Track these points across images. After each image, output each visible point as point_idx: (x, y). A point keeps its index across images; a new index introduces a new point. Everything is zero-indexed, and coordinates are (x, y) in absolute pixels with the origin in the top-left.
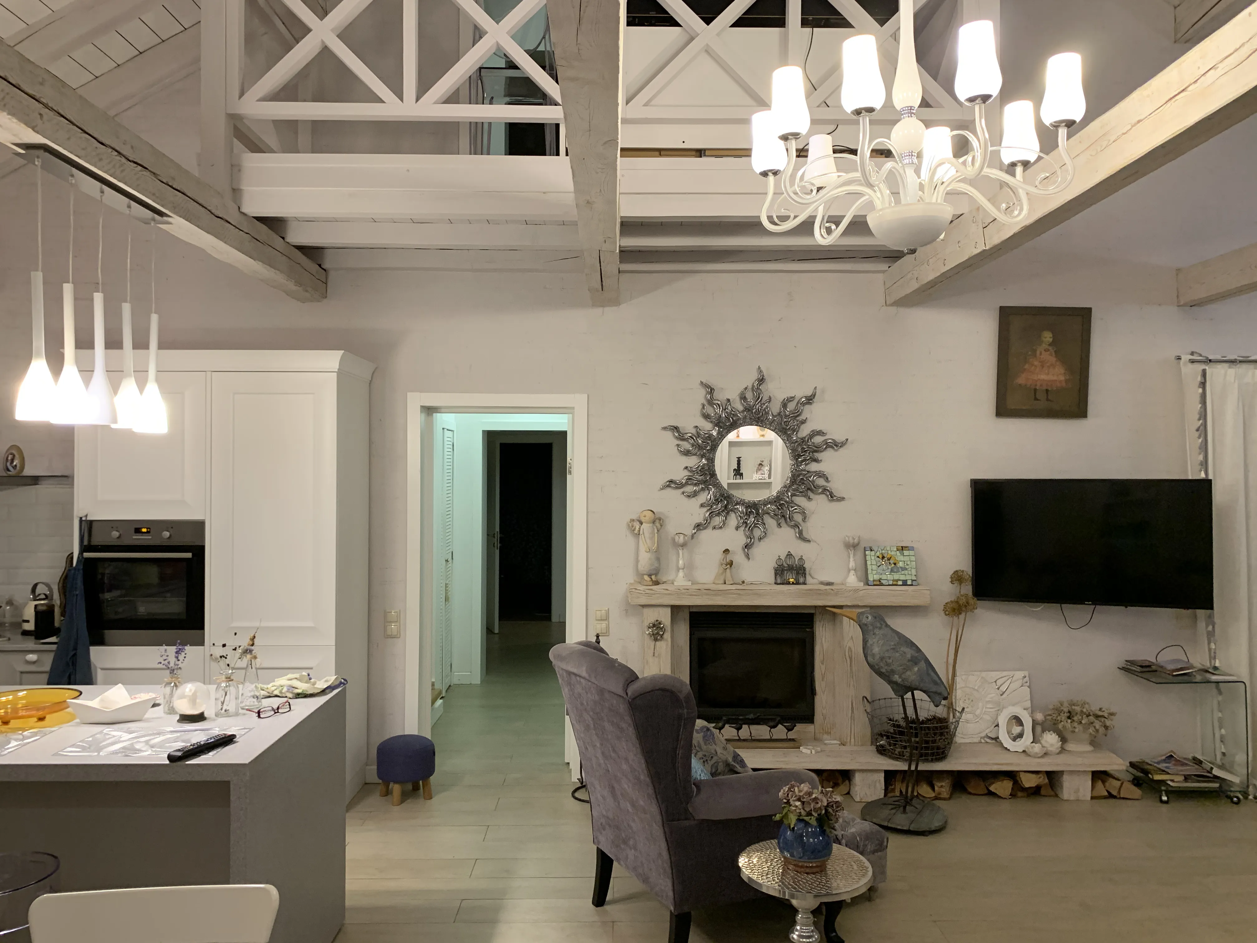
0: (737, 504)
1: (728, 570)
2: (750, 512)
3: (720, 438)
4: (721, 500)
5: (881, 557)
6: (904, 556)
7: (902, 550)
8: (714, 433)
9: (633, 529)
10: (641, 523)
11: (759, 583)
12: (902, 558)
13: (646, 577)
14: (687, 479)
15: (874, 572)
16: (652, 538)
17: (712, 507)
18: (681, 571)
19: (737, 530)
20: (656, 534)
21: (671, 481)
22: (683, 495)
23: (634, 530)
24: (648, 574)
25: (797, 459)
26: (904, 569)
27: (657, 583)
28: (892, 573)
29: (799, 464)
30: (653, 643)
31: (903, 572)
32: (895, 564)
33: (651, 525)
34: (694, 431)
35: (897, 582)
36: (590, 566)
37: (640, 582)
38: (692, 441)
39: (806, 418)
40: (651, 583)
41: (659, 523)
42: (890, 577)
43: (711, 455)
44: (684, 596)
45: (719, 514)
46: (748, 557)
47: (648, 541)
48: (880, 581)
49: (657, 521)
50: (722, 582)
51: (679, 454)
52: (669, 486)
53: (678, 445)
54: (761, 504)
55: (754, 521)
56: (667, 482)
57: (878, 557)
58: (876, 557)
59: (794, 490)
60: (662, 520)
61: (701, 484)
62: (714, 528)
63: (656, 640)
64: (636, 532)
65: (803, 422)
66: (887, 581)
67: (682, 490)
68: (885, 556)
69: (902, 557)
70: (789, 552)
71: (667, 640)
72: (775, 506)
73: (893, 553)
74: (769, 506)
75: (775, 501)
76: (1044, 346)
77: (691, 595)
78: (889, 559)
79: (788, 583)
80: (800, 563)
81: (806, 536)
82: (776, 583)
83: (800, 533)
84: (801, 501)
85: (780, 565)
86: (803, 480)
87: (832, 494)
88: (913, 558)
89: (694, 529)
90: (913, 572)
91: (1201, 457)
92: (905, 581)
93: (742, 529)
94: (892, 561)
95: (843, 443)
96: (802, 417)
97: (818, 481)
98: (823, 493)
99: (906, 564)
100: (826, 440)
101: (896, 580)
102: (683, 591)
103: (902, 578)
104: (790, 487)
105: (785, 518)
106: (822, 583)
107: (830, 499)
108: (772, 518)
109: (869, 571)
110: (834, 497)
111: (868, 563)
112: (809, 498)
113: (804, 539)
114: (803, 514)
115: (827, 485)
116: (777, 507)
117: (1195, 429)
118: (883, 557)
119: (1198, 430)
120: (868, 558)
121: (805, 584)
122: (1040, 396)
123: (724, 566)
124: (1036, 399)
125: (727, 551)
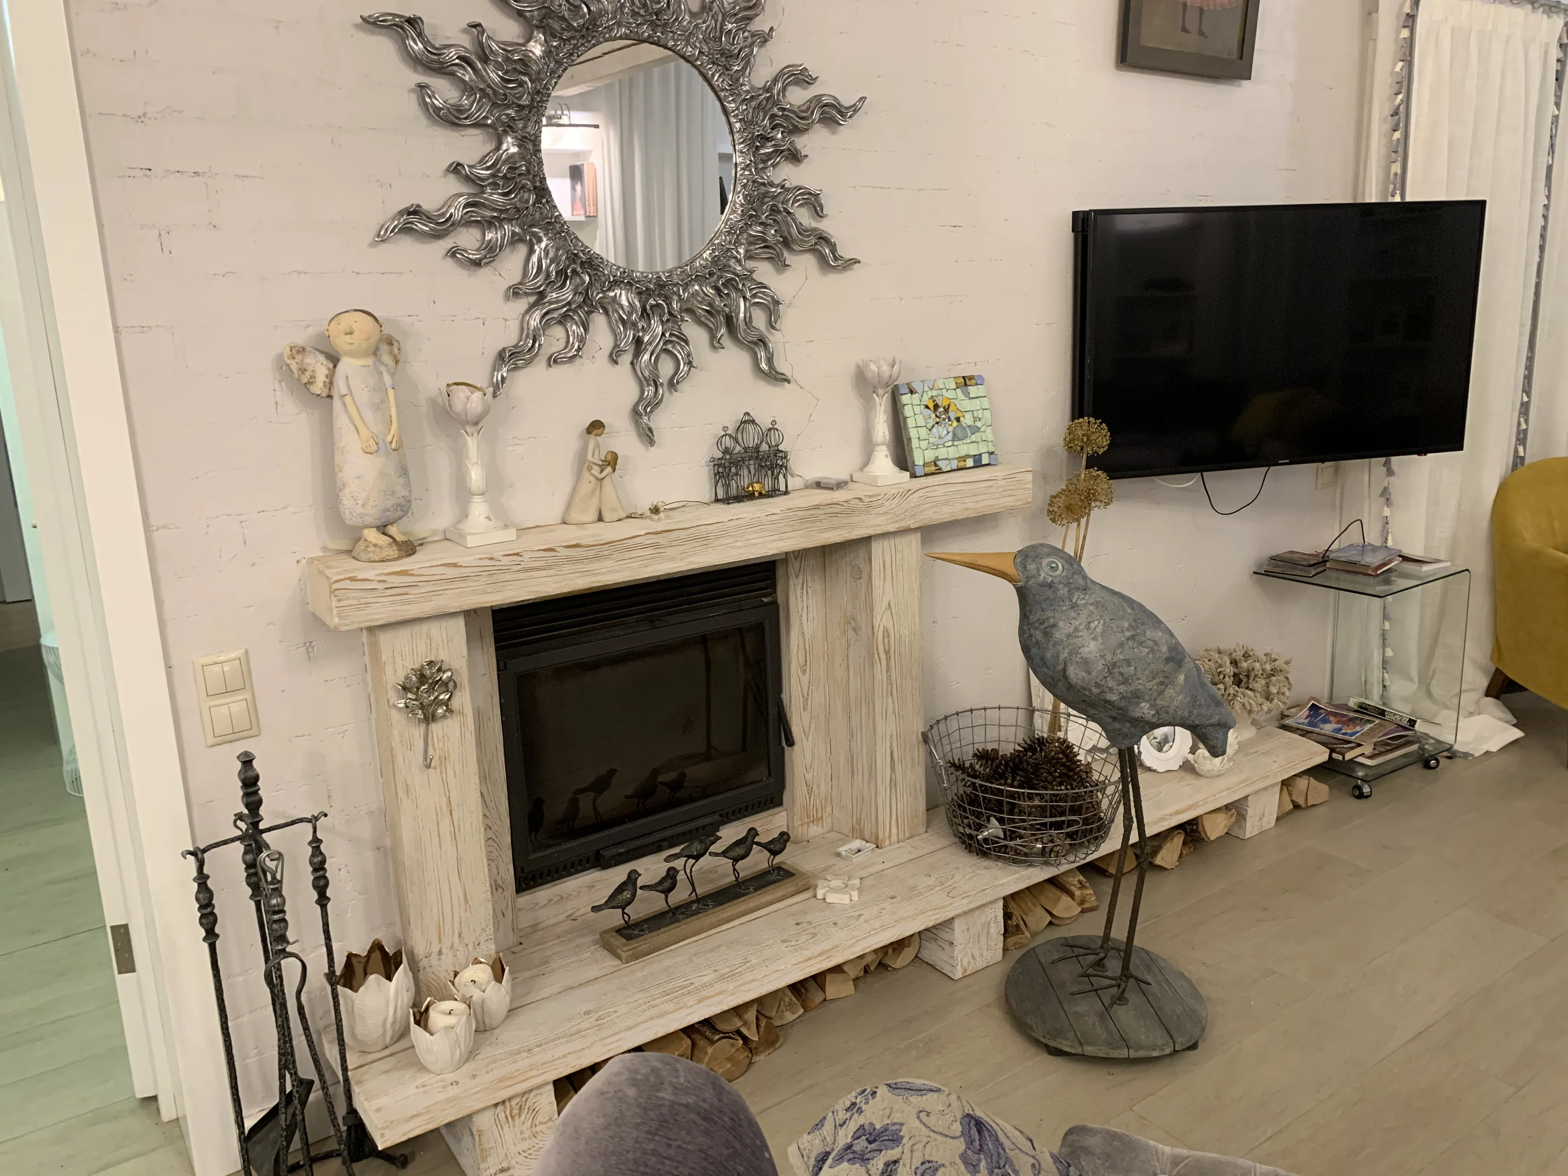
0: (616, 283)
1: (607, 483)
2: (652, 306)
3: (553, 72)
4: (574, 271)
5: (931, 406)
6: (970, 398)
7: (966, 385)
8: (537, 49)
9: (305, 380)
10: (334, 360)
11: (680, 504)
12: (967, 405)
13: (372, 535)
14: (467, 205)
15: (924, 444)
16: (380, 406)
17: (541, 295)
18: (477, 499)
19: (616, 363)
20: (391, 392)
21: (415, 212)
22: (449, 260)
23: (311, 382)
24: (379, 523)
25: (758, 148)
26: (975, 430)
27: (408, 548)
28: (956, 443)
29: (761, 166)
30: (418, 732)
31: (973, 438)
32: (958, 419)
33: (370, 361)
34: (466, 41)
35: (965, 461)
36: (154, 521)
37: (349, 552)
38: (468, 75)
39: (772, 29)
40: (393, 552)
41: (391, 352)
42: (953, 453)
43: (530, 124)
44: (508, 577)
45: (563, 320)
46: (648, 436)
47: (369, 416)
48: (936, 465)
49: (384, 347)
50: (594, 516)
51: (423, 121)
52: (406, 230)
53: (422, 87)
54: (675, 285)
55: (663, 334)
56: (401, 213)
57: (927, 407)
58: (923, 407)
59: (753, 241)
60: (396, 344)
61: (510, 220)
62: (555, 361)
63: (429, 718)
64: (318, 387)
65: (764, 38)
66: (947, 462)
67: (447, 243)
68: (940, 404)
69: (968, 401)
70: (747, 414)
71: (461, 713)
72: (712, 287)
73: (950, 394)
74: (697, 287)
75: (711, 274)
77: (526, 570)
78: (946, 410)
79: (751, 496)
80: (774, 439)
81: (781, 366)
82: (717, 501)
83: (770, 361)
84: (763, 271)
85: (726, 451)
86: (774, 210)
87: (833, 250)
88: (985, 403)
89: (495, 368)
90: (989, 434)
91: (1396, 168)
92: (977, 458)
93: (627, 358)
94: (952, 415)
95: (855, 109)
96: (760, 24)
97: (804, 217)
98: (813, 250)
99: (976, 419)
100: (818, 98)
101: (964, 458)
102: (505, 561)
103: (973, 450)
104: (743, 230)
105: (730, 322)
106: (818, 485)
107: (823, 260)
108: (700, 323)
109: (915, 443)
110: (836, 259)
111: (911, 423)
112: (782, 266)
113: (775, 377)
114: (773, 308)
115: (824, 226)
116: (717, 289)
117: (1388, 112)
118: (936, 407)
119: (1396, 113)
120: (908, 411)
121: (786, 493)
122: (1192, 22)
123: (596, 471)
124: (1184, 30)
125: (596, 427)
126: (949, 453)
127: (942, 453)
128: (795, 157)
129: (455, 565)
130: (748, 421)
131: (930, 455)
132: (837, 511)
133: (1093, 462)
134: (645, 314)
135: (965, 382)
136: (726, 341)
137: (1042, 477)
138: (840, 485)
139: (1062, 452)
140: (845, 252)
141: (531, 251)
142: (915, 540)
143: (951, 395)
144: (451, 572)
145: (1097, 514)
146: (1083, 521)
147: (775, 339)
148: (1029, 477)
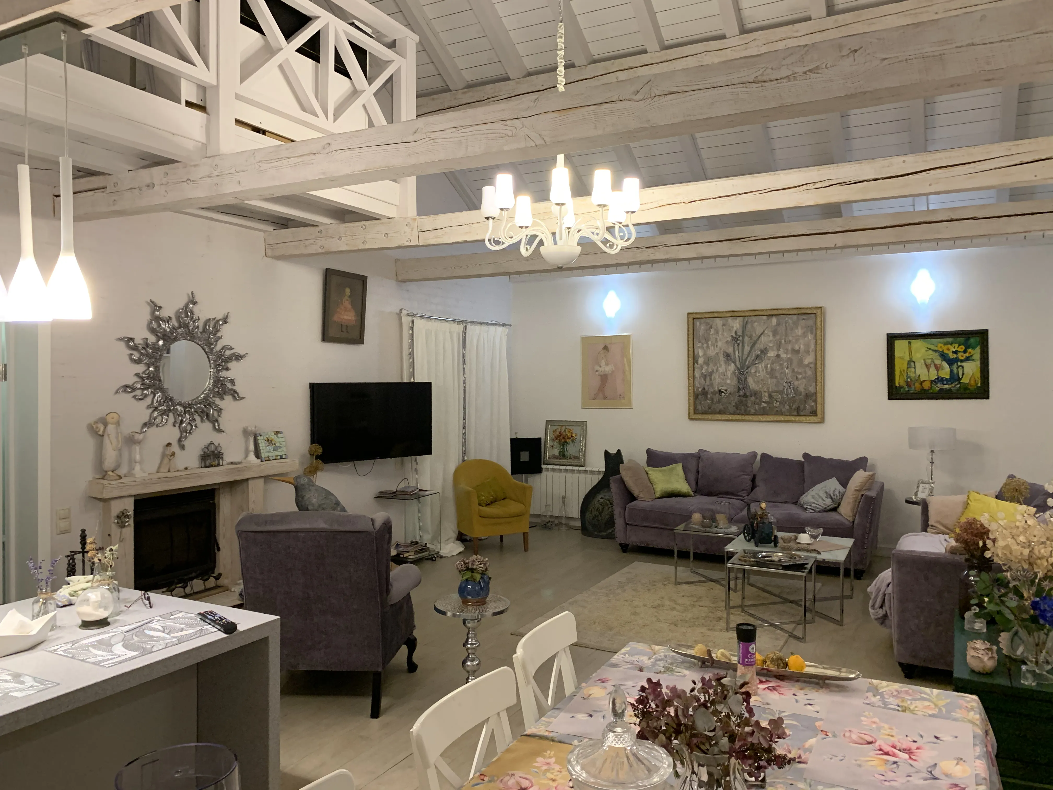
0: (177, 404)
1: (171, 461)
2: (187, 411)
3: (165, 350)
4: (167, 402)
6: (279, 438)
8: (161, 344)
9: (97, 430)
10: (106, 425)
11: (192, 467)
12: (278, 440)
13: (111, 473)
14: (140, 384)
15: (265, 451)
16: (116, 438)
17: (157, 408)
18: (137, 464)
19: (175, 426)
20: (120, 434)
21: (126, 386)
22: (134, 399)
23: (99, 431)
24: (112, 470)
25: (217, 368)
26: (280, 448)
27: (120, 477)
28: (274, 451)
29: (218, 372)
30: (119, 530)
31: (280, 450)
32: (275, 444)
33: (116, 426)
34: (144, 343)
38: (143, 351)
39: (222, 336)
40: (117, 478)
43: (158, 364)
45: (162, 415)
47: (113, 440)
48: (268, 458)
50: (167, 470)
51: (130, 362)
52: (124, 391)
53: (131, 354)
54: (194, 405)
55: (189, 418)
56: (123, 386)
58: (264, 440)
59: (215, 392)
61: (151, 388)
62: (159, 426)
63: (122, 526)
64: (100, 433)
65: (220, 338)
66: (272, 457)
67: (133, 394)
70: (211, 441)
71: (131, 526)
72: (203, 405)
74: (199, 405)
75: (203, 402)
76: (346, 297)
77: (152, 484)
78: (271, 441)
79: (212, 466)
80: (219, 449)
81: (222, 428)
82: (202, 467)
83: (219, 426)
84: (217, 401)
85: (205, 452)
86: (222, 384)
87: (238, 395)
88: (283, 439)
89: (143, 428)
90: (284, 449)
91: (411, 370)
92: (281, 456)
93: (177, 425)
94: (273, 443)
95: (244, 356)
96: (219, 335)
97: (229, 385)
98: (232, 395)
99: (280, 444)
100: (234, 353)
101: (277, 456)
102: (148, 481)
103: (280, 453)
104: (213, 390)
105: (208, 415)
106: (232, 463)
107: (235, 398)
108: (199, 415)
109: (262, 451)
110: (239, 397)
111: (260, 445)
112: (222, 399)
113: (220, 431)
114: (220, 411)
115: (234, 388)
116: (205, 406)
117: (408, 354)
118: (268, 440)
119: (410, 354)
120: (259, 441)
121: (222, 465)
122: (344, 329)
123: (169, 457)
124: (342, 331)
125: (169, 444)
126: (273, 454)
127: (270, 454)
128: (227, 369)
129: (135, 481)
130: (211, 443)
131: (267, 455)
132: (239, 470)
133: (318, 457)
134: (185, 413)
135: (277, 433)
136: (206, 421)
137: (302, 463)
138: (239, 463)
139: (309, 456)
140: (241, 395)
141: (155, 396)
142: (262, 480)
143: (273, 437)
144: (134, 483)
145: (319, 474)
146: (315, 476)
147: (220, 419)
148: (297, 462)
